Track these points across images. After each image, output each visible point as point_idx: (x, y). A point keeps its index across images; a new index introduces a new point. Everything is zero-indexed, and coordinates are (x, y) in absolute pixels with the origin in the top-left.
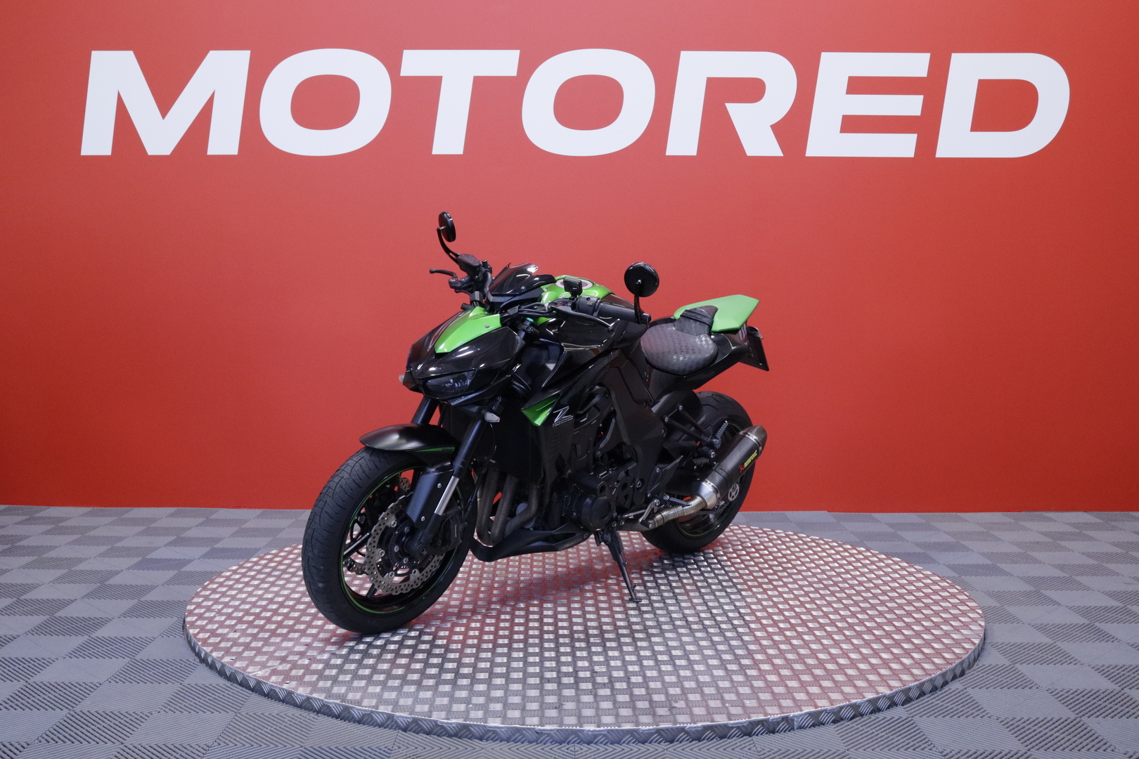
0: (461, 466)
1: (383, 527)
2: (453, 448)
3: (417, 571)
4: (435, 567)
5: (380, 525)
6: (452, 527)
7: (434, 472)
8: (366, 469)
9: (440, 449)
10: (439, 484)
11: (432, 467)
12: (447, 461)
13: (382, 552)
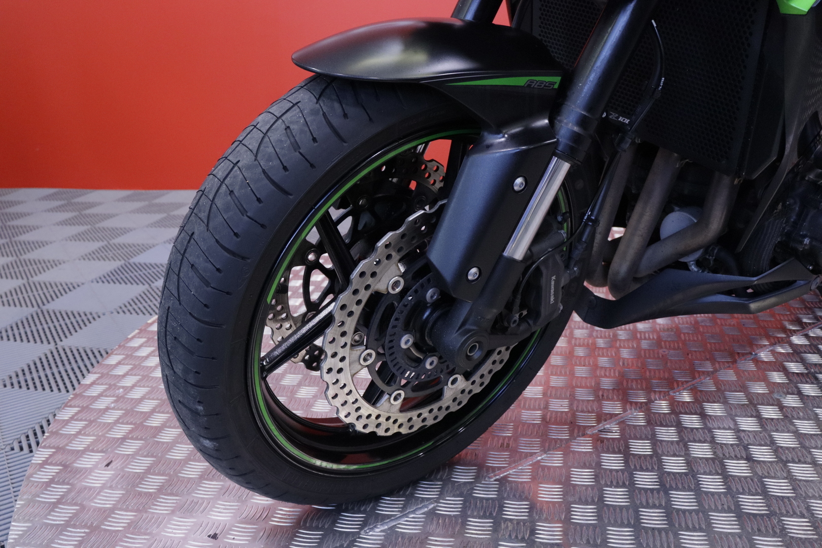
0: (576, 129)
1: (364, 296)
2: (557, 80)
3: (460, 378)
4: (501, 362)
5: (356, 292)
6: (543, 281)
7: (503, 145)
8: (304, 141)
9: (520, 81)
10: (519, 181)
11: (498, 131)
12: (539, 115)
13: (370, 355)
